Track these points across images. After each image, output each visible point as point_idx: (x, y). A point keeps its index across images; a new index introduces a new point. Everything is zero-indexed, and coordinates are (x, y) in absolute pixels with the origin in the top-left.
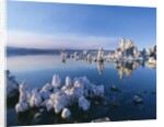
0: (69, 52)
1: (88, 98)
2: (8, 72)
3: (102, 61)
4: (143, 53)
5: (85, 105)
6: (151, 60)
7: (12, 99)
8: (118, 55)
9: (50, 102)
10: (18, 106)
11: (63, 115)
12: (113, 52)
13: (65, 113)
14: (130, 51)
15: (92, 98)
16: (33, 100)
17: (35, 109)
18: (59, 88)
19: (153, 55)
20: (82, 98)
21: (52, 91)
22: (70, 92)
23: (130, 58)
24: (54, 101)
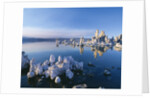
0: (61, 40)
1: (72, 70)
2: (23, 53)
3: (82, 46)
4: (112, 40)
5: (70, 75)
6: (117, 45)
7: (25, 70)
8: (94, 42)
9: (48, 72)
10: (29, 74)
11: (56, 81)
12: (90, 40)
13: (57, 80)
14: (102, 39)
15: (75, 70)
16: (38, 70)
17: (39, 76)
18: (54, 63)
19: (120, 41)
20: (68, 70)
21: (49, 65)
22: (61, 66)
23: (102, 43)
24: (50, 72)
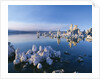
0: (41, 33)
3: (59, 37)
6: (88, 36)
7: (11, 58)
8: (69, 34)
9: (31, 60)
12: (66, 32)
17: (24, 63)
18: (36, 52)
19: (90, 34)
20: (48, 58)
21: (32, 54)
22: (42, 55)
23: (76, 35)
